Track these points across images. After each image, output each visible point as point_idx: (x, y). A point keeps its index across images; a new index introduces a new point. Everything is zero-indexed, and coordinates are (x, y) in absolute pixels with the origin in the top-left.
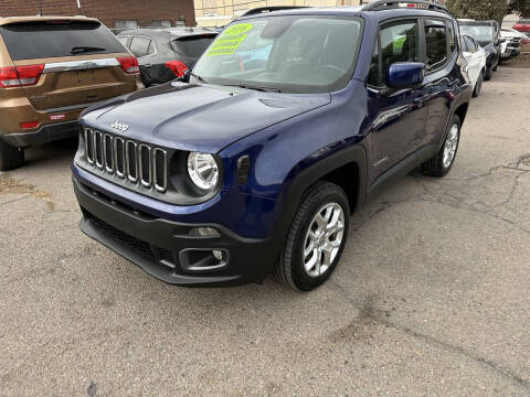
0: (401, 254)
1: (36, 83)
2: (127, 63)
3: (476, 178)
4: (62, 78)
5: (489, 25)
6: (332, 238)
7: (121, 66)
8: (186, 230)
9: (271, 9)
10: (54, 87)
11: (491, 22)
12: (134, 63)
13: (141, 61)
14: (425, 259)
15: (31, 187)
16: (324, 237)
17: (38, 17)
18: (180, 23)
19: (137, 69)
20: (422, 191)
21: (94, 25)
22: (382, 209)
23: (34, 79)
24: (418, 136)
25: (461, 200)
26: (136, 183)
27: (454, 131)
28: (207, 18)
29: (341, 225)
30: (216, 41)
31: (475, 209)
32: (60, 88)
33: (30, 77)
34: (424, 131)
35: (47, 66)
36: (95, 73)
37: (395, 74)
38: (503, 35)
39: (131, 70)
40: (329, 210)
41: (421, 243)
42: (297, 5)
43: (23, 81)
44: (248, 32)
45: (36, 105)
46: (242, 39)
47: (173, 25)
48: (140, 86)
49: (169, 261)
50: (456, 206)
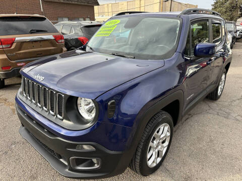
0: (201, 148)
1: (11, 47)
2: (57, 38)
3: (235, 101)
4: (25, 45)
5: (232, 23)
6: (163, 142)
7: (55, 39)
8: (74, 146)
9: (130, 13)
10: (20, 49)
11: (233, 22)
12: (61, 38)
13: (65, 37)
14: (215, 152)
15: (6, 100)
16: (159, 143)
17: (15, 15)
18: (88, 19)
19: (63, 41)
20: (208, 108)
21: (43, 19)
22: (187, 119)
23: (10, 45)
24: (205, 79)
25: (229, 114)
26: (47, 112)
27: (223, 77)
28: (100, 17)
29: (169, 134)
30: (101, 29)
31: (237, 120)
32: (23, 50)
33: (8, 44)
34: (208, 77)
35: (17, 39)
36: (42, 43)
37: (199, 49)
38: (238, 28)
39: (60, 41)
40: (162, 128)
41: (211, 141)
42: (141, 11)
43: (4, 46)
44: (118, 24)
45: (10, 58)
46: (114, 28)
47: (85, 20)
48: (65, 49)
49: (65, 160)
50: (227, 118)
